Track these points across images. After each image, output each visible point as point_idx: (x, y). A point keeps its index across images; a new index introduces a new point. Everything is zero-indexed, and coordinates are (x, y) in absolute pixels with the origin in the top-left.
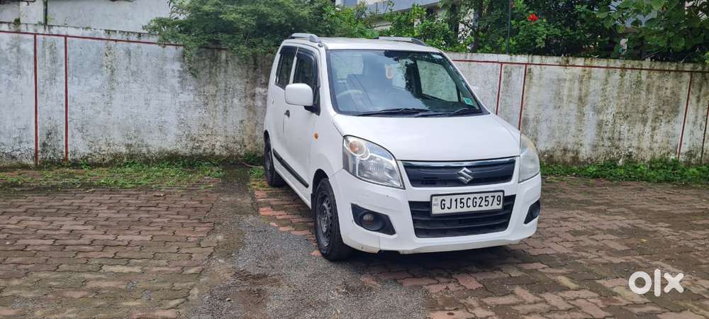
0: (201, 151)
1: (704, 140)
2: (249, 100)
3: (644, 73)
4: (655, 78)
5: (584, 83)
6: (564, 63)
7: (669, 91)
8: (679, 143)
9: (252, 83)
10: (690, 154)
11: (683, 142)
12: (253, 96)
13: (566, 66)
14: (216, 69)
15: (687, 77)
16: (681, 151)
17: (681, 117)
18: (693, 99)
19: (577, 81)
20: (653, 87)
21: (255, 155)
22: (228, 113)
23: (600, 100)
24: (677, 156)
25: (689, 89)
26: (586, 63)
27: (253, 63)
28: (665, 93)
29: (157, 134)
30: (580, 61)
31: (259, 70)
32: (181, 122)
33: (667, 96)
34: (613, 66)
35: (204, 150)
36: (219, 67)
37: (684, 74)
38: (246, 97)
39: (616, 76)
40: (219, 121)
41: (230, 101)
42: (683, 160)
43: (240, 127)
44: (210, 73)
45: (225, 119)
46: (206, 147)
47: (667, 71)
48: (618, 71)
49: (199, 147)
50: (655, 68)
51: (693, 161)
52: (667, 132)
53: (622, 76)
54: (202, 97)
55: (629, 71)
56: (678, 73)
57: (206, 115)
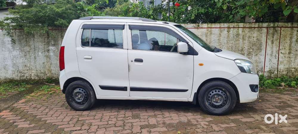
0: (25, 78)
1: (278, 64)
2: (46, 53)
3: (240, 30)
4: (246, 32)
5: (208, 36)
6: (196, 27)
7: (255, 39)
8: (264, 66)
9: (47, 45)
10: (270, 72)
11: (265, 66)
12: (48, 51)
13: (198, 28)
14: (29, 39)
15: (265, 30)
16: (265, 71)
17: (263, 52)
18: (269, 42)
19: (204, 36)
20: (246, 36)
21: (52, 79)
22: (37, 59)
23: (218, 45)
24: (263, 73)
25: (267, 37)
26: (209, 26)
27: (47, 35)
28: (253, 40)
29: (3, 70)
30: (205, 25)
31: (50, 38)
32: (14, 65)
33: (254, 41)
34: (223, 27)
35: (26, 77)
36: (30, 38)
37: (263, 29)
38: (45, 51)
39: (225, 32)
40: (32, 63)
41: (37, 54)
42: (266, 75)
43: (43, 65)
44: (26, 41)
45: (35, 62)
46: (27, 75)
47: (253, 27)
48: (226, 29)
49: (24, 76)
50: (246, 26)
51: (272, 75)
52: (256, 61)
53: (228, 32)
54: (23, 53)
55: (232, 29)
56: (259, 28)
57: (26, 61)
